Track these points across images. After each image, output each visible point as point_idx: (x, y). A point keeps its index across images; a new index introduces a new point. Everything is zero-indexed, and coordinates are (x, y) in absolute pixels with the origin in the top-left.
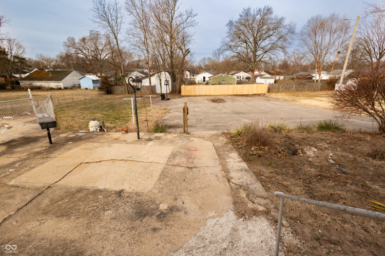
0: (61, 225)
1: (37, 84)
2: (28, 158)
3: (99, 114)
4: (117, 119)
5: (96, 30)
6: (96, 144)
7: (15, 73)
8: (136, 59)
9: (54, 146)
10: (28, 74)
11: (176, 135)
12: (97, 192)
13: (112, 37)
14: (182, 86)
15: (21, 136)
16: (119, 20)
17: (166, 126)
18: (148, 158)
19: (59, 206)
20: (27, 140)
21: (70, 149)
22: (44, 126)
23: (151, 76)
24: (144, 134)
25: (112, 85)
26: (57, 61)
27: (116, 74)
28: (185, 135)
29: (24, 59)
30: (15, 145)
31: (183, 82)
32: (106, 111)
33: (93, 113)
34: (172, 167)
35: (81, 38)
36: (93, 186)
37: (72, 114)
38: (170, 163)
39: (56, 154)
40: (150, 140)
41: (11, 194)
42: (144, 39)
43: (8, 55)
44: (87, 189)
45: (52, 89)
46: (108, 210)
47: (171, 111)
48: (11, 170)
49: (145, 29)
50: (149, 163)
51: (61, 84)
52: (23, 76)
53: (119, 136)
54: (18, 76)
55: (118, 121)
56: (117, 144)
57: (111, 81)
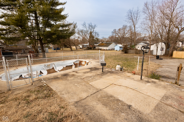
0: (104, 109)
1: (100, 48)
2: (95, 76)
3: (121, 62)
4: (129, 66)
5: (126, 25)
6: (119, 77)
7: (95, 44)
8: (143, 36)
9: (104, 73)
10: (98, 44)
11: (168, 84)
12: (118, 100)
13: (133, 27)
14: (174, 52)
15: (94, 67)
16: (138, 18)
17: (160, 76)
18: (147, 93)
19: (104, 100)
20: (96, 69)
21: (109, 76)
22: (102, 64)
23: (151, 45)
24: (145, 78)
25: (128, 49)
26: (108, 39)
27: (131, 44)
28: (176, 85)
29: (98, 39)
30: (92, 70)
31: (175, 49)
32: (124, 61)
33: (118, 61)
34: (165, 105)
35: (119, 29)
36: (117, 97)
37: (110, 61)
38: (163, 102)
39: (104, 77)
40: (148, 82)
41: (90, 88)
42: (150, 25)
43: (94, 38)
44: (114, 97)
45: (104, 50)
46: (123, 113)
47: (163, 67)
48: (90, 79)
49: (152, 19)
50: (147, 96)
51: (108, 48)
52: (97, 45)
53: (130, 75)
54: (95, 45)
55: (129, 67)
56: (129, 79)
57: (128, 47)
